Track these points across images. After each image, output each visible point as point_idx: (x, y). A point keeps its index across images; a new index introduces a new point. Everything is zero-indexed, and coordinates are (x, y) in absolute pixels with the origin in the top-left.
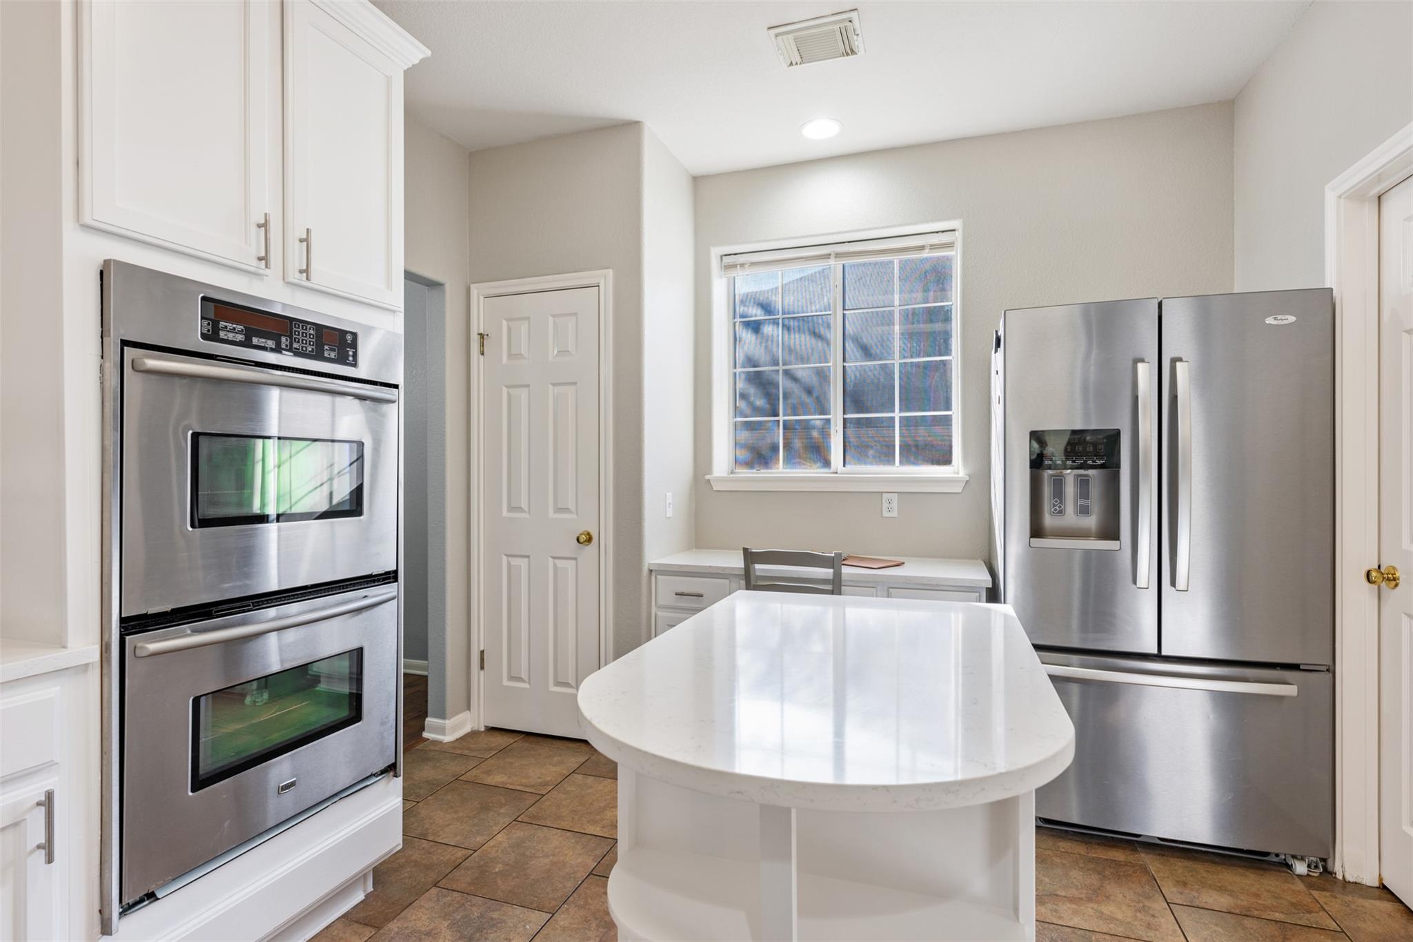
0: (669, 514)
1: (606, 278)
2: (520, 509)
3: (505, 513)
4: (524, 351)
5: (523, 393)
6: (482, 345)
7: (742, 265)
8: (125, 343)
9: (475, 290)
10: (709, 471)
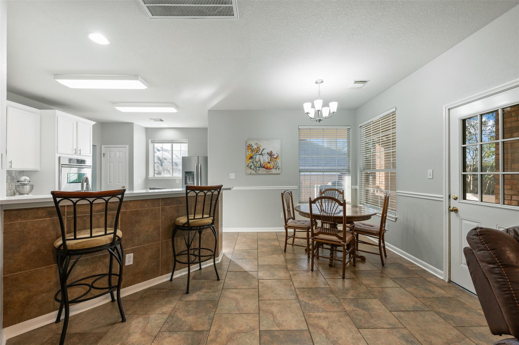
0: (140, 183)
1: (127, 146)
2: (111, 183)
3: (108, 183)
4: (112, 157)
5: (112, 164)
6: (104, 155)
7: (155, 142)
8: (62, 165)
9: (102, 146)
10: (148, 176)
